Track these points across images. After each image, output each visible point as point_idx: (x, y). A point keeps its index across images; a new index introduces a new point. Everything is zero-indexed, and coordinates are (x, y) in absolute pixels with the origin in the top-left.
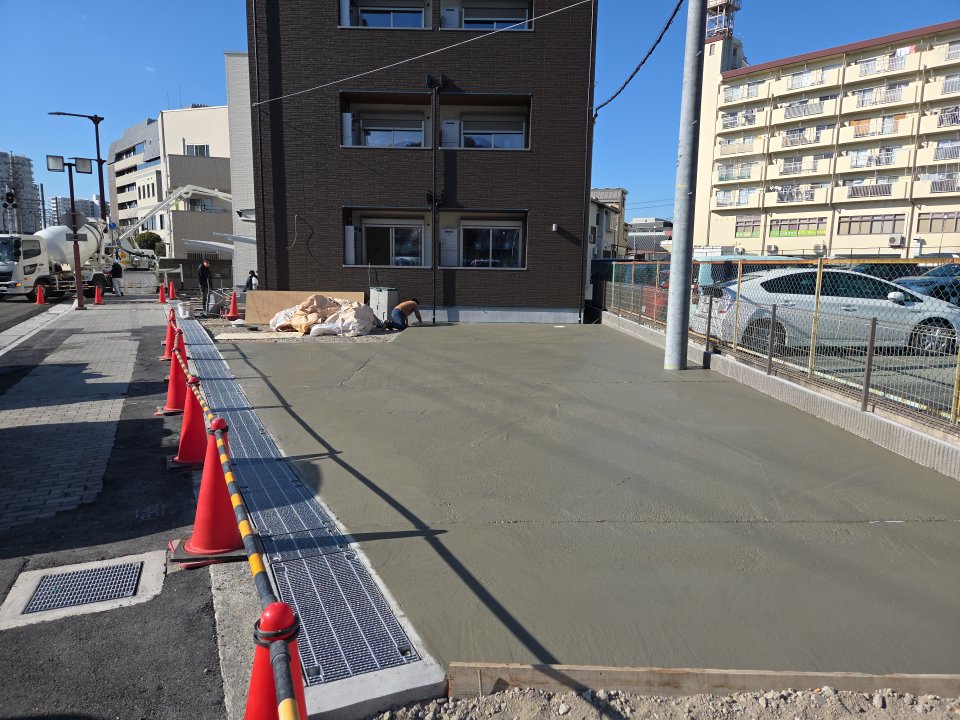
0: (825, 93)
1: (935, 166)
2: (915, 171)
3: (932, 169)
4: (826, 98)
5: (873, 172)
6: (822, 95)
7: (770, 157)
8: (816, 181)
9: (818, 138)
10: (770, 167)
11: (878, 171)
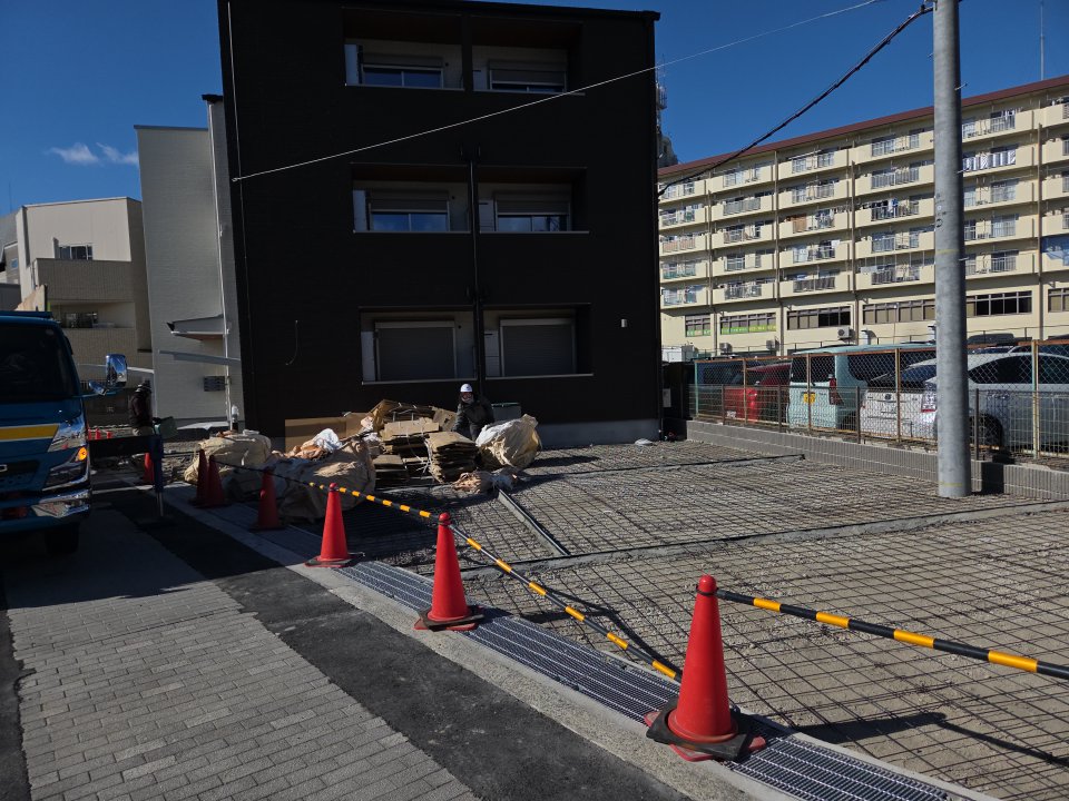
0: (760, 191)
1: (873, 258)
2: (856, 264)
3: (870, 261)
4: (762, 194)
5: (815, 265)
6: (759, 191)
7: (714, 254)
8: (761, 277)
9: (758, 235)
10: (714, 263)
11: (820, 265)
